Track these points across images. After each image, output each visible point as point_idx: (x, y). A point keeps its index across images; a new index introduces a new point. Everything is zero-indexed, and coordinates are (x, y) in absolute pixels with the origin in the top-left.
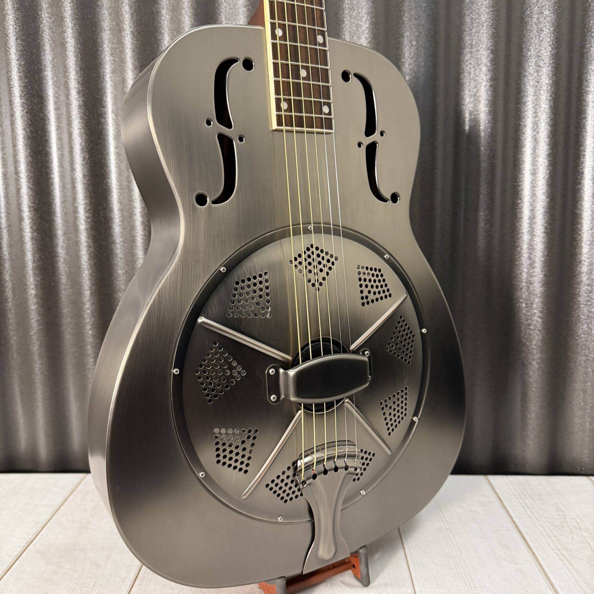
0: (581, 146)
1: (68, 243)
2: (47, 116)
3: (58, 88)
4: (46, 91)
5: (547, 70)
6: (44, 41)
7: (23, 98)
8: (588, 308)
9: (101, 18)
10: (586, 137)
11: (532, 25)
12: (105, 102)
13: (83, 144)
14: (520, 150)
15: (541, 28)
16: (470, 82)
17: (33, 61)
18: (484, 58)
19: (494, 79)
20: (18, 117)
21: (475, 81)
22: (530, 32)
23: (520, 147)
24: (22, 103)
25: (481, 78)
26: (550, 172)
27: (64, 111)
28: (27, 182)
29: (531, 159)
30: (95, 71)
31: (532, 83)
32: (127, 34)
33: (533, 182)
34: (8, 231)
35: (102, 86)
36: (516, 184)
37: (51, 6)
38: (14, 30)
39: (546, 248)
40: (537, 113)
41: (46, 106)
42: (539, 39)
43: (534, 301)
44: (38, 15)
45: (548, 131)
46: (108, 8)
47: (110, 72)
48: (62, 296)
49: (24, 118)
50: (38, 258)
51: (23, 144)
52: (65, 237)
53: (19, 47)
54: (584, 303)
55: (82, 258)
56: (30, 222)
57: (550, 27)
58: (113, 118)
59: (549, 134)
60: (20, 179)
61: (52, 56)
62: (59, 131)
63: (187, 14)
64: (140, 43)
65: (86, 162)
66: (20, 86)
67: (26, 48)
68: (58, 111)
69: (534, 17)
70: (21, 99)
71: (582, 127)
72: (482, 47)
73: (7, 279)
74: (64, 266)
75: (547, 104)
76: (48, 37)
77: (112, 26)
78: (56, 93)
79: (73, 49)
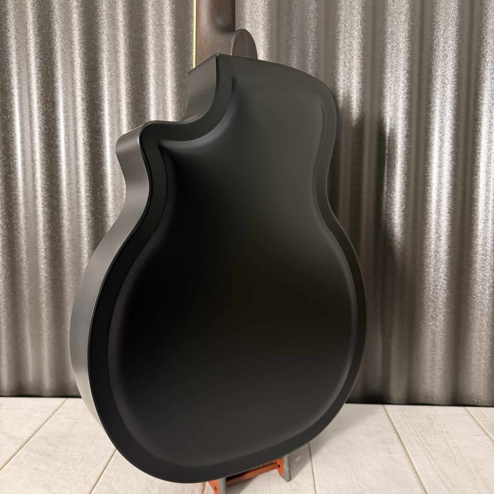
0: (477, 146)
1: (71, 216)
2: (58, 117)
3: (67, 95)
4: (57, 98)
5: (451, 87)
6: (57, 60)
7: (39, 103)
8: (483, 272)
9: (101, 42)
10: (481, 139)
11: (438, 52)
12: (103, 107)
13: (85, 139)
14: (429, 148)
15: (446, 54)
16: (391, 95)
17: (48, 75)
18: (402, 77)
19: (410, 93)
20: (35, 118)
21: (394, 94)
22: (437, 57)
23: (429, 145)
24: (39, 107)
25: (399, 92)
26: (453, 166)
27: (71, 113)
28: (41, 168)
29: (438, 155)
30: (96, 83)
31: (439, 96)
32: (122, 54)
33: (440, 173)
34: (25, 206)
35: (101, 95)
36: (426, 174)
37: (63, 33)
38: (35, 51)
39: (449, 225)
40: (443, 119)
41: (57, 109)
42: (444, 63)
43: (440, 266)
44: (53, 39)
45: (452, 134)
46: (107, 35)
47: (107, 84)
48: (65, 258)
49: (40, 119)
50: (48, 228)
51: (38, 138)
52: (69, 211)
53: (38, 64)
54: (480, 269)
55: (82, 228)
56: (42, 200)
57: (453, 53)
58: (109, 120)
59: (452, 136)
60: (35, 166)
61: (63, 71)
62: (67, 129)
63: (169, 40)
64: (131, 61)
65: (87, 153)
66: (38, 94)
67: (43, 65)
68: (66, 114)
69: (441, 46)
70: (38, 104)
71: (478, 131)
72: (400, 68)
73: (23, 244)
74: (68, 234)
75: (450, 113)
76: (60, 57)
77: (109, 49)
78: (65, 99)
79: (79, 66)
